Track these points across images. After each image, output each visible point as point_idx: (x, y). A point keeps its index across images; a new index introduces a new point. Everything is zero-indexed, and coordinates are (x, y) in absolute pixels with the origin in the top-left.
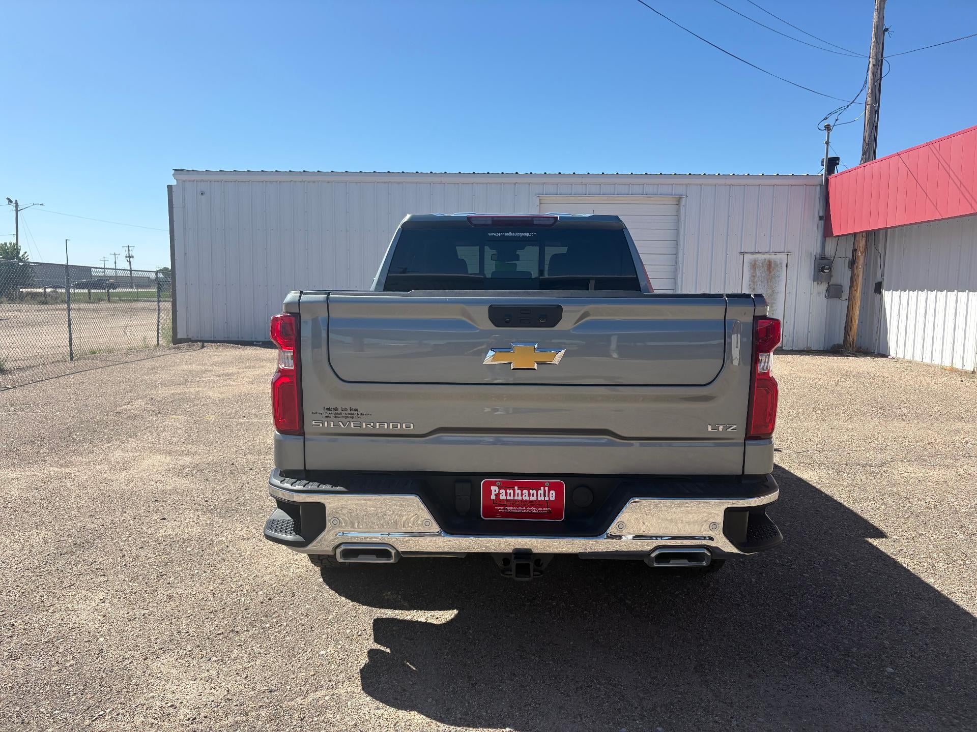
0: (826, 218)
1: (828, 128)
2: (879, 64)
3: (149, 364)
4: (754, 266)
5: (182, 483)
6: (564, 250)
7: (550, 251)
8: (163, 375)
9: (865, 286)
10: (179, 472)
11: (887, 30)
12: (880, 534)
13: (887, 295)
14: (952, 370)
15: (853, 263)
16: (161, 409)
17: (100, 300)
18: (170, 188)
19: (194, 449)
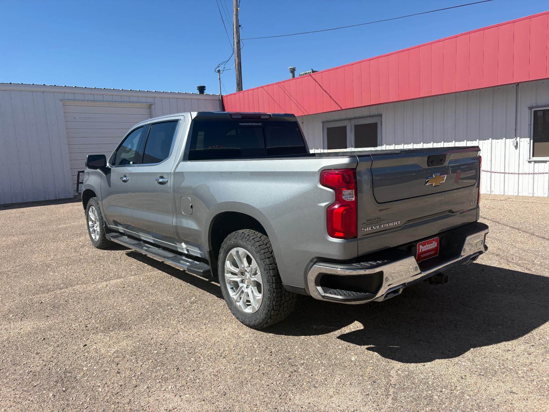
1: (219, 71)
2: (238, 43)
11: (240, 26)
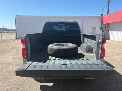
0: (102, 22)
1: (102, 10)
3: (12, 42)
4: (93, 28)
5: (14, 61)
6: (69, 26)
7: (67, 27)
8: (14, 43)
9: (107, 30)
10: (14, 59)
12: (115, 68)
13: (110, 32)
14: (118, 41)
15: (105, 28)
16: (13, 48)
17: (8, 33)
18: (15, 18)
19: (17, 55)
